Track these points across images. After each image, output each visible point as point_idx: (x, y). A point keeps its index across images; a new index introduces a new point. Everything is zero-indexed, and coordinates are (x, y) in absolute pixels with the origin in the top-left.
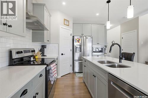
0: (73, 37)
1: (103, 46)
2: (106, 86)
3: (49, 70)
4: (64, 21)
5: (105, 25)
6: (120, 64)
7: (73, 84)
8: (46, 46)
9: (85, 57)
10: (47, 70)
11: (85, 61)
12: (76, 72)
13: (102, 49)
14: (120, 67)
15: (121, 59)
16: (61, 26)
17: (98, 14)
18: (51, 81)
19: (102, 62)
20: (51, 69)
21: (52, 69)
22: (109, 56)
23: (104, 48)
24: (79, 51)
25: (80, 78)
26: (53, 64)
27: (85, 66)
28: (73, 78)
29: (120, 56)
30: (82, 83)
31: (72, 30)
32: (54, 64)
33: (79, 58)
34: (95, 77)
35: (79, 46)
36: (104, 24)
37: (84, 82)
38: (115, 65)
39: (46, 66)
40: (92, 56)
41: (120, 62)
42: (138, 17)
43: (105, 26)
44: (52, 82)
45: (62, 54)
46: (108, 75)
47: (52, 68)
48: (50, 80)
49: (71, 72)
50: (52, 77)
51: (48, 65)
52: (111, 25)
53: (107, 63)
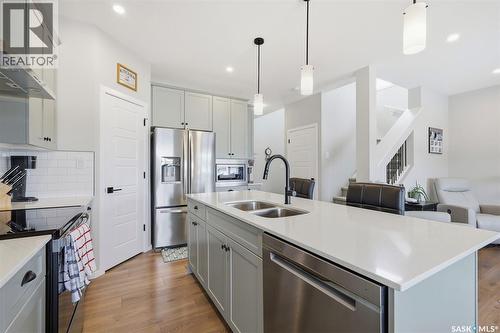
0: (153, 129)
1: (244, 162)
2: (256, 267)
3: (63, 250)
4: (119, 71)
5: (249, 103)
6: (288, 207)
7: (153, 287)
8: (34, 158)
9: (192, 196)
10: (54, 251)
11: (196, 208)
12: (162, 248)
13: (241, 169)
14: (286, 215)
15: (288, 194)
16: (104, 89)
17: (230, 69)
18: (73, 291)
19: (245, 207)
20: (71, 247)
21: (77, 245)
22: (259, 188)
23: (248, 166)
24: (174, 178)
25: (176, 263)
26: (80, 228)
27: (195, 224)
28: (152, 268)
29: (286, 188)
30: (182, 277)
31: (147, 106)
32: (84, 227)
33: (171, 200)
34: (228, 249)
35: (171, 162)
36: (247, 100)
37: (192, 274)
38: (276, 211)
39: (49, 237)
40: (214, 191)
41: (286, 203)
42: (320, 94)
43: (249, 106)
44: (76, 297)
45: (110, 190)
46: (264, 238)
47: (74, 245)
48: (64, 289)
49: (146, 247)
50: (78, 275)
51: (56, 234)
52: (265, 105)
53: (257, 208)
